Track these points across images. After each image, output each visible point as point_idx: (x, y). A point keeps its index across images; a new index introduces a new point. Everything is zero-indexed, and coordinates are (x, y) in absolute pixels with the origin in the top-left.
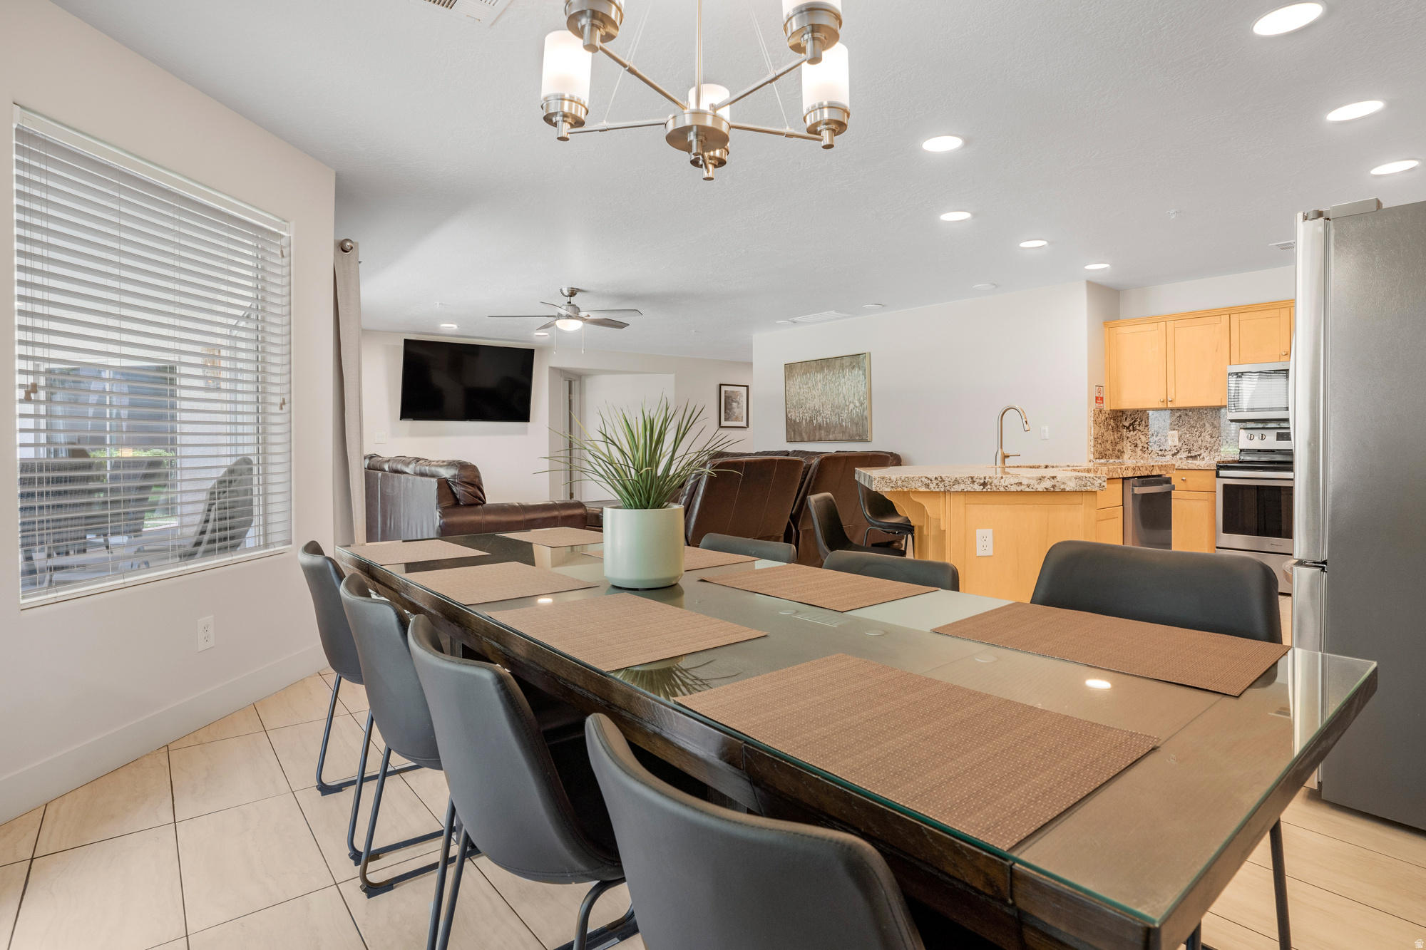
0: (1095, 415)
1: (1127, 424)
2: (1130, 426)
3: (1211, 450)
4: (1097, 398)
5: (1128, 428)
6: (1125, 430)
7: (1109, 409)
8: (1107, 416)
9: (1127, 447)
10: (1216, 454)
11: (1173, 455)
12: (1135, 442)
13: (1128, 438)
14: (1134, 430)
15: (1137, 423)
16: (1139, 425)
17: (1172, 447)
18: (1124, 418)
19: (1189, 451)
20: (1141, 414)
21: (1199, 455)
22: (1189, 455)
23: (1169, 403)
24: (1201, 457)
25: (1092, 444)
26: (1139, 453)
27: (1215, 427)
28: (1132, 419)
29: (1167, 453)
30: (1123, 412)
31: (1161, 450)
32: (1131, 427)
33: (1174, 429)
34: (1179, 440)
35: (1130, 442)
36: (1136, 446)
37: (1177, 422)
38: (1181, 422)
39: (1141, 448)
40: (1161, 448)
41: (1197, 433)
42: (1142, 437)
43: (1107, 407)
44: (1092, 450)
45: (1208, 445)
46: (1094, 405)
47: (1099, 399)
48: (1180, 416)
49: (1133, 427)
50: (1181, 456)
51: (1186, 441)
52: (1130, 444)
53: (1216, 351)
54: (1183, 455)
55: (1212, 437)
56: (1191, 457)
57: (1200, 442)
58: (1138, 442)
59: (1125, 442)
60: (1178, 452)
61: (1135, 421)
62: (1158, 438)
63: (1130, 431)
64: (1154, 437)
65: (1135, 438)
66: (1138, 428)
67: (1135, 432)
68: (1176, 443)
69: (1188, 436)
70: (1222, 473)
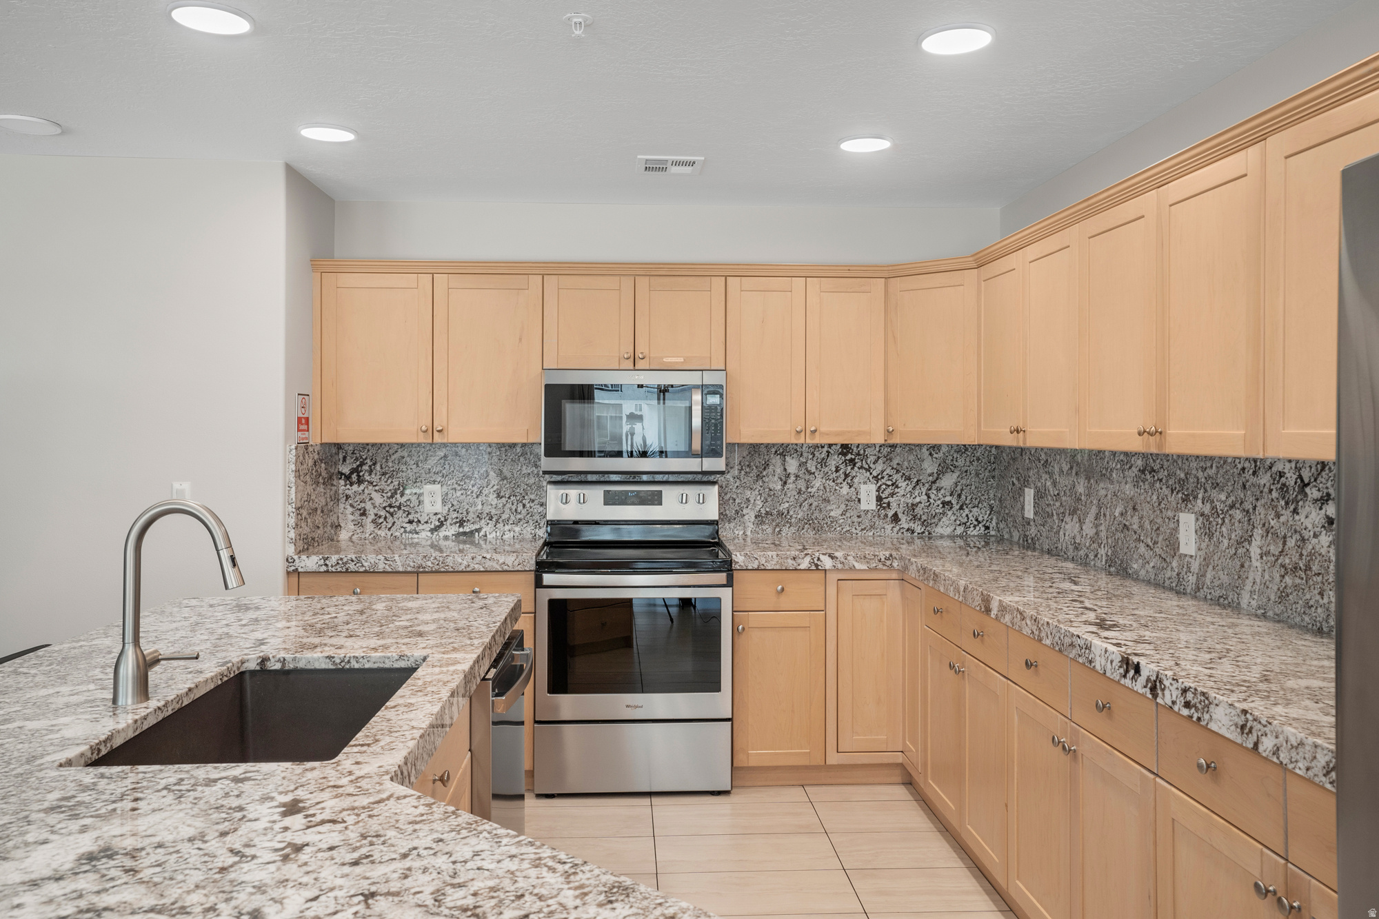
0: (297, 456)
1: (346, 470)
2: (352, 473)
3: (497, 521)
4: (299, 419)
5: (348, 477)
6: (342, 482)
7: (319, 442)
8: (316, 457)
9: (347, 515)
10: (507, 528)
11: (432, 531)
12: (363, 505)
13: (348, 497)
14: (360, 482)
15: (366, 467)
16: (370, 472)
17: (431, 516)
18: (341, 456)
19: (461, 523)
20: (372, 451)
21: (478, 530)
22: (461, 530)
23: (436, 434)
24: (482, 533)
25: (292, 521)
26: (370, 527)
27: (505, 478)
28: (357, 459)
29: (421, 527)
30: (339, 446)
31: (411, 522)
32: (354, 477)
33: (434, 482)
34: (444, 502)
35: (352, 506)
36: (364, 514)
37: (439, 468)
38: (447, 466)
39: (373, 517)
40: (411, 517)
41: (475, 489)
42: (374, 495)
43: (315, 439)
44: (292, 535)
45: (493, 512)
46: (296, 436)
47: (303, 423)
48: (445, 456)
49: (359, 476)
50: (447, 533)
51: (455, 503)
52: (350, 510)
53: (520, 339)
54: (450, 530)
55: (499, 496)
56: (464, 534)
57: (480, 507)
58: (368, 506)
59: (341, 506)
60: (442, 524)
61: (362, 464)
62: (404, 499)
63: (351, 484)
64: (398, 496)
65: (362, 497)
66: (368, 478)
67: (362, 487)
68: (438, 507)
69: (459, 493)
70: (548, 578)
